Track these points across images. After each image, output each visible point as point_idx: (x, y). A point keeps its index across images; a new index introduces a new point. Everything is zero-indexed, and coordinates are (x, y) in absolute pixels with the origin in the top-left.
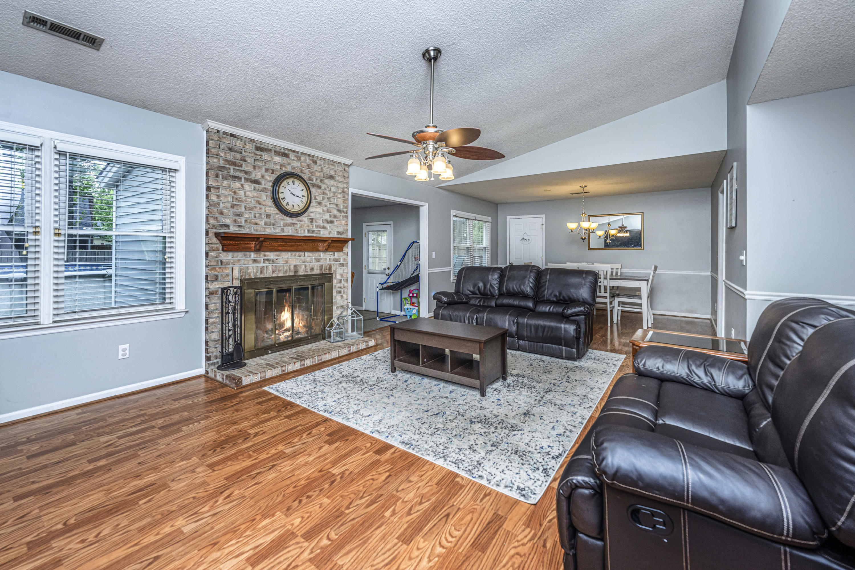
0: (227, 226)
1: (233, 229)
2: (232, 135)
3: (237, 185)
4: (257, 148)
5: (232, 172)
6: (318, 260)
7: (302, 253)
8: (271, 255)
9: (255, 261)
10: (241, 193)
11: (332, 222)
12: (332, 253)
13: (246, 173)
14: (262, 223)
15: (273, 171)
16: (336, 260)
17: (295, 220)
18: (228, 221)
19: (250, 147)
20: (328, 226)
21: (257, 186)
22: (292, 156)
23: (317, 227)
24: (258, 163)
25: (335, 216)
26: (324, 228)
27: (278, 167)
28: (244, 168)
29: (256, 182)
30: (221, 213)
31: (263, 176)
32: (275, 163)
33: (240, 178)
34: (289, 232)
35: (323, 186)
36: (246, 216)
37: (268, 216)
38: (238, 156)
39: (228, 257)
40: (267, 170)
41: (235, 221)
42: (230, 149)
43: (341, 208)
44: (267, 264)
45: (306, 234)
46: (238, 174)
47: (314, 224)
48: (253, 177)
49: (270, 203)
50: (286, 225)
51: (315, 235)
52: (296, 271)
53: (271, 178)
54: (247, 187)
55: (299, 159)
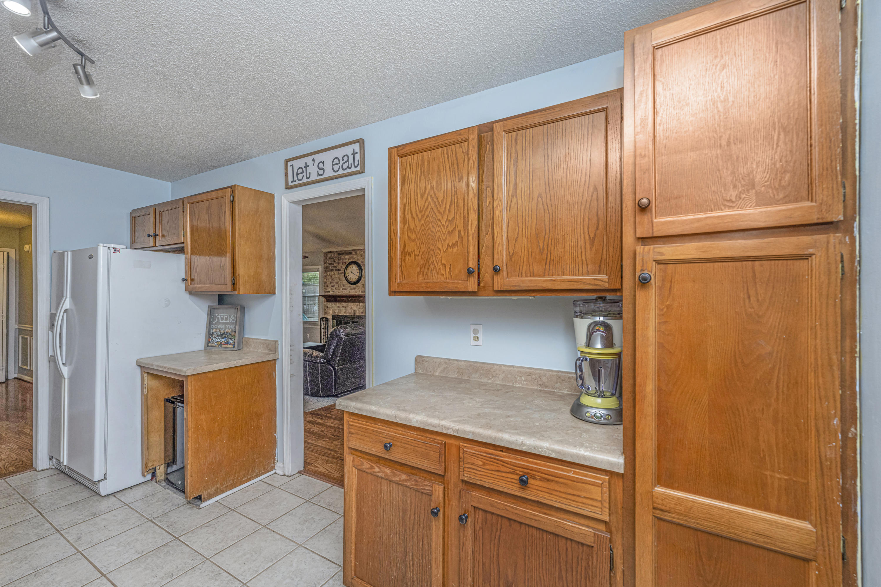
0: (329, 292)
1: (331, 293)
2: (331, 252)
3: (332, 273)
4: (340, 254)
5: (331, 268)
7: (358, 304)
8: (345, 304)
9: (339, 307)
10: (333, 276)
13: (335, 267)
14: (341, 289)
15: (345, 263)
17: (355, 286)
18: (329, 290)
19: (336, 255)
21: (339, 272)
22: (353, 253)
24: (340, 261)
27: (347, 261)
28: (335, 265)
29: (339, 270)
30: (327, 286)
31: (341, 267)
32: (346, 259)
33: (332, 270)
34: (353, 292)
36: (336, 286)
37: (344, 285)
38: (333, 260)
39: (329, 304)
40: (343, 264)
41: (332, 289)
42: (330, 258)
44: (343, 309)
45: (360, 293)
46: (333, 268)
48: (338, 268)
49: (344, 279)
50: (351, 289)
52: (355, 313)
53: (344, 267)
54: (336, 273)
55: (356, 253)
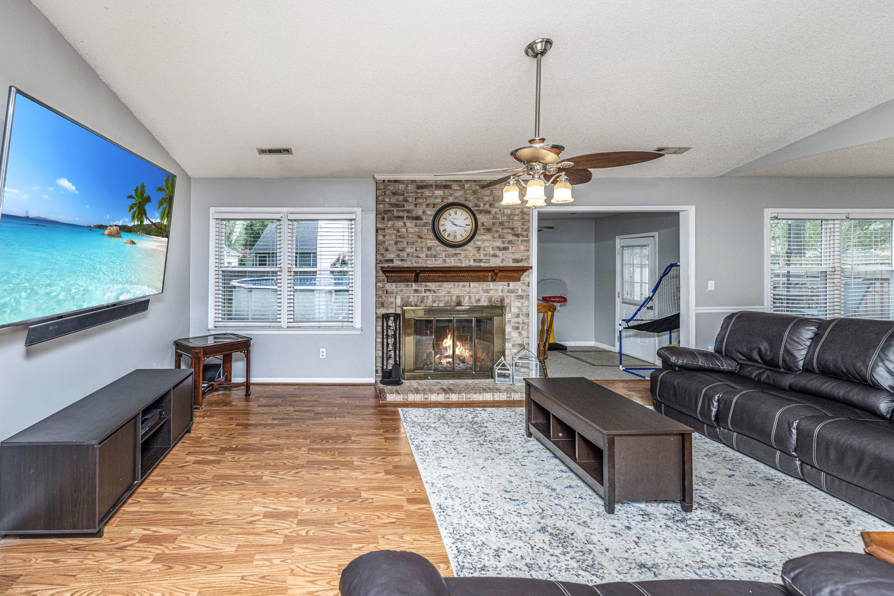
0: (392, 261)
1: (397, 263)
2: (396, 181)
3: (400, 223)
4: (419, 187)
5: (396, 214)
6: (487, 291)
7: (467, 284)
8: (432, 286)
9: (416, 291)
10: (403, 230)
11: (505, 249)
12: (506, 283)
13: (408, 211)
14: (423, 256)
15: (434, 205)
16: (512, 292)
17: (458, 251)
18: (392, 256)
19: (411, 187)
20: (499, 253)
21: (419, 222)
22: (455, 187)
23: (485, 255)
24: (420, 201)
25: (510, 242)
26: (495, 256)
27: (439, 200)
28: (406, 207)
29: (418, 218)
30: (387, 250)
31: (424, 212)
32: (436, 197)
33: (402, 218)
34: (452, 262)
35: (493, 211)
36: (408, 250)
37: (429, 249)
38: (401, 198)
39: (392, 287)
40: (428, 205)
41: (398, 256)
42: (394, 194)
43: (519, 231)
44: (428, 294)
45: (472, 264)
46: (401, 214)
47: (482, 252)
48: (414, 214)
49: (432, 236)
50: (448, 256)
51: (483, 265)
52: (459, 302)
53: (431, 212)
54: (409, 224)
55: (463, 187)
